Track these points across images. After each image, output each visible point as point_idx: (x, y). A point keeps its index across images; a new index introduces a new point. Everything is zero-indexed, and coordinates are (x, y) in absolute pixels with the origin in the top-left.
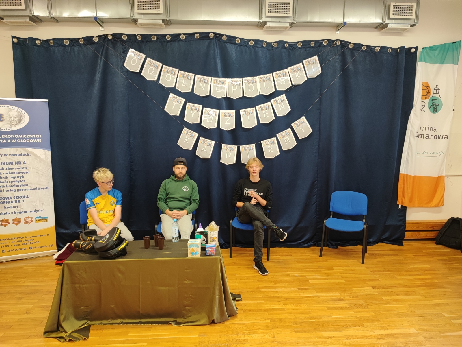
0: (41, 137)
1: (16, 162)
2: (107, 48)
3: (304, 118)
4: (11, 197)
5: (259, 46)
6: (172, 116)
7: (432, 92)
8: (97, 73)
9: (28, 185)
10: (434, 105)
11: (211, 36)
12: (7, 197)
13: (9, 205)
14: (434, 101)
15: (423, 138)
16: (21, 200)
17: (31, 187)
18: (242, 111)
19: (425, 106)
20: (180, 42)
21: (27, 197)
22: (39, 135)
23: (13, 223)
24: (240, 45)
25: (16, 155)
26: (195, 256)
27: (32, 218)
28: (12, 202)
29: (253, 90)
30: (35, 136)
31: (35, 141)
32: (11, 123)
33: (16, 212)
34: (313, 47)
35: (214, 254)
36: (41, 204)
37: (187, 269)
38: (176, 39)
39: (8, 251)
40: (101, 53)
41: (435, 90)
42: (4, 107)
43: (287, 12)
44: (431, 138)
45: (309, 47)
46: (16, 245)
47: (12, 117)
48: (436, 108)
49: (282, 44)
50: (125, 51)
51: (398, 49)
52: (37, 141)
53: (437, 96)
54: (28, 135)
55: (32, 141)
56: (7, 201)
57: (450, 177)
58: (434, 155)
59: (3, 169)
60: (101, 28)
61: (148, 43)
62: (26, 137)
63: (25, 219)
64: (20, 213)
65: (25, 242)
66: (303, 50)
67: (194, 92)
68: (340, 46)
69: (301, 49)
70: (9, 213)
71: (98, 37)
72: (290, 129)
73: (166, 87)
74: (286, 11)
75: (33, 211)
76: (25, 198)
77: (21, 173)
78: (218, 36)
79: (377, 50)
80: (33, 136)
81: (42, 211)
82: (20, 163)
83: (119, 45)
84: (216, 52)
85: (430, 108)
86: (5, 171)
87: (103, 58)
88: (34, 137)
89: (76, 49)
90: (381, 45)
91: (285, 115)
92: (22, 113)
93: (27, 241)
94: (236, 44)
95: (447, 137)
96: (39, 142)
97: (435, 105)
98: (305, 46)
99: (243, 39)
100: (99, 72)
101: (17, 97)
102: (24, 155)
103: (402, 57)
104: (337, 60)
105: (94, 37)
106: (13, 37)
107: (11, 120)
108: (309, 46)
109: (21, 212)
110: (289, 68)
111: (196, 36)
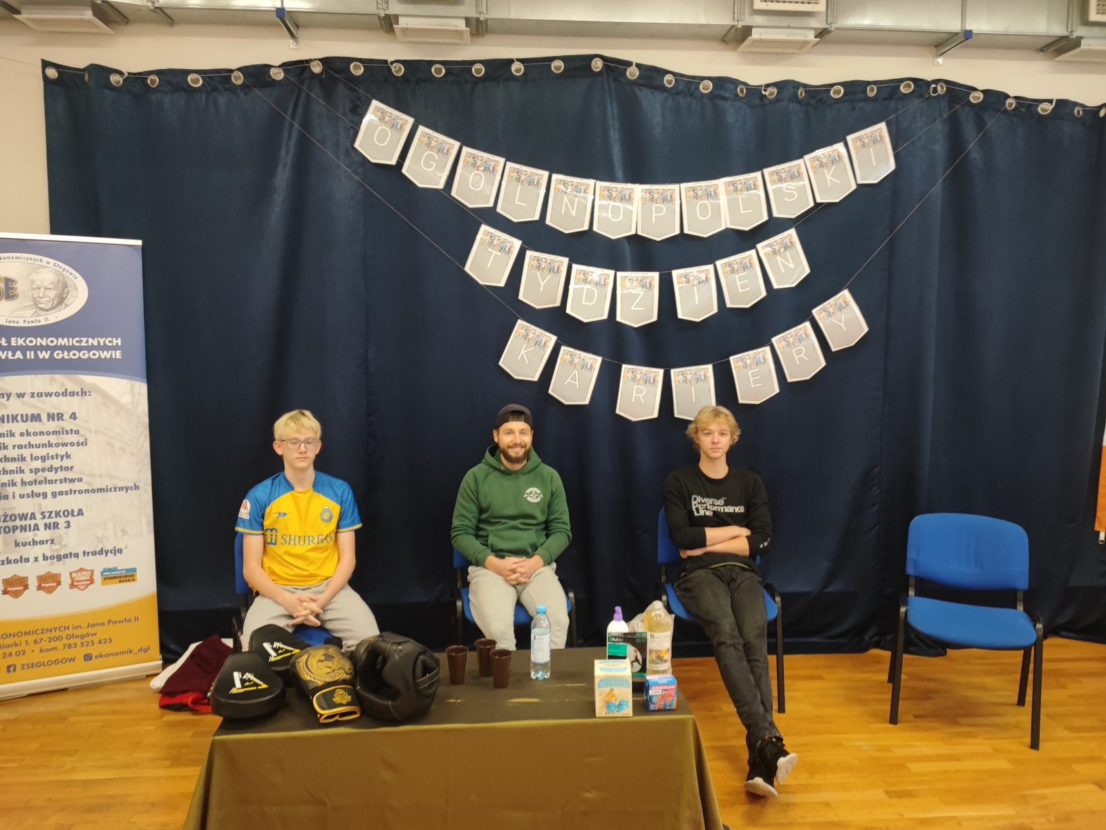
0: (120, 344)
1: (49, 414)
2: (308, 96)
3: (846, 293)
4: (33, 514)
5: (727, 95)
6: (486, 285)
8: (280, 168)
9: (81, 479)
11: (597, 65)
12: (23, 514)
13: (28, 536)
16: (61, 521)
17: (92, 485)
18: (677, 275)
20: (511, 83)
21: (80, 513)
22: (117, 340)
23: (39, 588)
24: (674, 92)
25: (49, 395)
26: (617, 714)
27: (92, 571)
28: (36, 527)
29: (708, 217)
30: (104, 342)
31: (103, 357)
32: (36, 303)
33: (47, 557)
34: (874, 99)
35: (674, 708)
36: (119, 533)
37: (591, 755)
38: (499, 73)
39: (22, 669)
40: (290, 111)
42: (17, 260)
45: (862, 100)
46: (47, 650)
47: (39, 288)
49: (792, 90)
50: (357, 106)
52: (108, 357)
54: (85, 339)
55: (94, 354)
56: (21, 526)
59: (12, 435)
60: (291, 41)
61: (422, 84)
62: (78, 344)
63: (73, 575)
64: (59, 558)
65: (72, 641)
66: (847, 107)
67: (548, 222)
68: (946, 98)
69: (841, 105)
70: (27, 560)
71: (284, 66)
72: (807, 324)
73: (469, 206)
75: (94, 553)
76: (73, 515)
77: (64, 445)
78: (615, 67)
79: (1044, 110)
80: (99, 342)
81: (120, 551)
82: (60, 417)
83: (342, 90)
84: (609, 111)
86: (18, 440)
87: (296, 125)
88: (102, 344)
89: (222, 99)
90: (1056, 96)
91: (794, 285)
92: (69, 276)
93: (77, 637)
94: (662, 88)
96: (114, 357)
98: (851, 97)
99: (683, 75)
100: (285, 165)
101: (53, 232)
102: (74, 395)
104: (939, 136)
105: (270, 67)
106: (46, 64)
107: (36, 296)
108: (861, 96)
109: (60, 555)
110: (807, 157)
111: (555, 68)
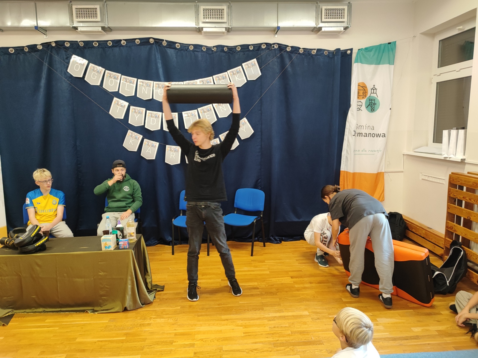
2: (51, 55)
3: (245, 119)
5: (199, 50)
6: (117, 119)
7: (369, 92)
8: (42, 79)
10: (371, 104)
14: (371, 100)
15: (362, 136)
18: (184, 114)
19: (362, 106)
20: (122, 48)
24: (180, 49)
26: (108, 250)
34: (252, 51)
35: (127, 248)
37: (101, 262)
38: (117, 44)
40: (45, 60)
41: (373, 90)
43: (222, 18)
44: (369, 136)
45: (247, 51)
48: (374, 107)
49: (221, 48)
50: (68, 57)
51: (334, 51)
53: (375, 95)
57: (389, 174)
58: (372, 153)
60: (45, 36)
61: (90, 49)
66: (242, 53)
67: (138, 96)
68: (279, 49)
69: (240, 53)
71: (42, 44)
73: (110, 91)
74: (220, 17)
78: (158, 42)
79: (314, 52)
83: (63, 52)
84: (157, 56)
85: (367, 107)
87: (47, 65)
89: (21, 57)
90: (317, 48)
91: (226, 116)
94: (175, 48)
95: (385, 135)
97: (373, 104)
98: (243, 50)
99: (183, 44)
100: (44, 78)
103: (338, 59)
104: (276, 63)
105: (37, 45)
108: (247, 49)
110: (228, 71)
111: (137, 42)
